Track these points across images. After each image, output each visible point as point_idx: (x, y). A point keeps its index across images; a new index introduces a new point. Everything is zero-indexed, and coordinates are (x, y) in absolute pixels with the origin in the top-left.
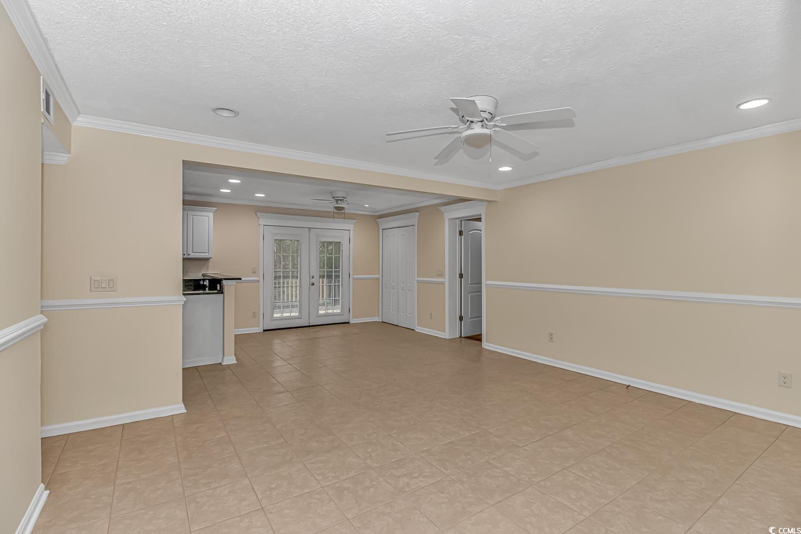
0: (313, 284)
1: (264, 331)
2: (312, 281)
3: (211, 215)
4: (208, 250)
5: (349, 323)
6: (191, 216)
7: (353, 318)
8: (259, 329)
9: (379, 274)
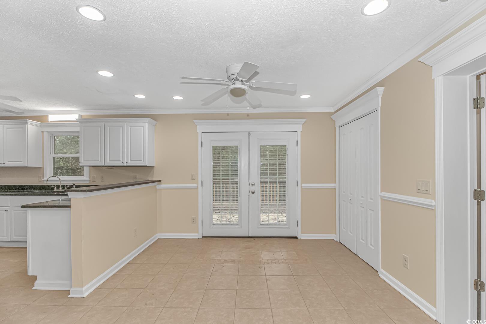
0: (253, 193)
1: (203, 237)
2: (253, 188)
3: (146, 125)
4: (143, 159)
5: (296, 238)
6: (129, 127)
7: (302, 232)
8: (197, 236)
9: (335, 183)
